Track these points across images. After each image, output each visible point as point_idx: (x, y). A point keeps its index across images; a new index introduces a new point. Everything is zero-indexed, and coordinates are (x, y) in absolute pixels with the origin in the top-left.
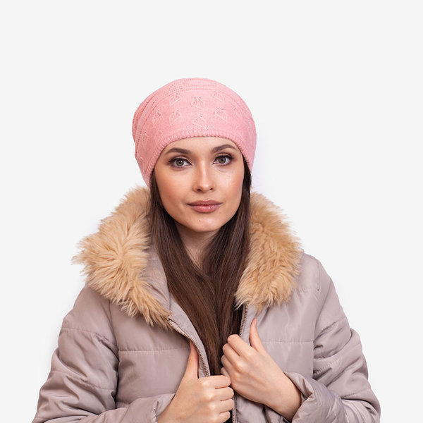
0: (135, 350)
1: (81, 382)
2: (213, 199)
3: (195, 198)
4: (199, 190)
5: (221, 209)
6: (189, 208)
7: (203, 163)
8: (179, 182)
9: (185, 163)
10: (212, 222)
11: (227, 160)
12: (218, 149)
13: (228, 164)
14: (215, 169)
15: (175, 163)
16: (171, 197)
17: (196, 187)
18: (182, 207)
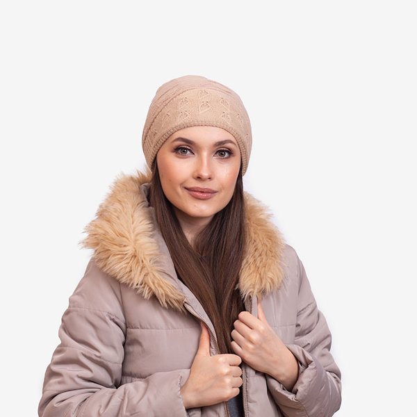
0: (147, 329)
1: (94, 357)
2: (209, 188)
3: (194, 184)
4: (199, 178)
5: (216, 198)
6: (186, 192)
7: (205, 154)
8: (181, 168)
9: (188, 152)
10: (205, 209)
11: (227, 155)
12: (221, 143)
13: (227, 158)
14: (215, 160)
15: (179, 151)
16: (171, 181)
17: (196, 175)
18: (179, 190)
